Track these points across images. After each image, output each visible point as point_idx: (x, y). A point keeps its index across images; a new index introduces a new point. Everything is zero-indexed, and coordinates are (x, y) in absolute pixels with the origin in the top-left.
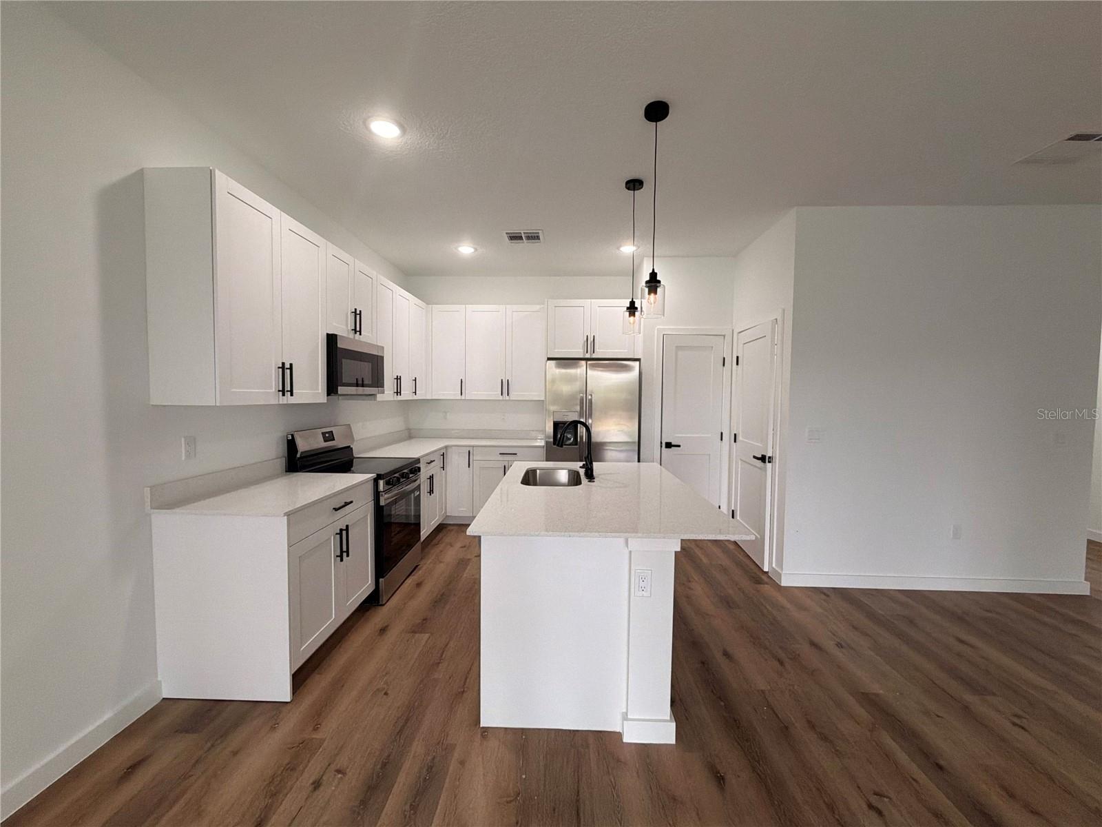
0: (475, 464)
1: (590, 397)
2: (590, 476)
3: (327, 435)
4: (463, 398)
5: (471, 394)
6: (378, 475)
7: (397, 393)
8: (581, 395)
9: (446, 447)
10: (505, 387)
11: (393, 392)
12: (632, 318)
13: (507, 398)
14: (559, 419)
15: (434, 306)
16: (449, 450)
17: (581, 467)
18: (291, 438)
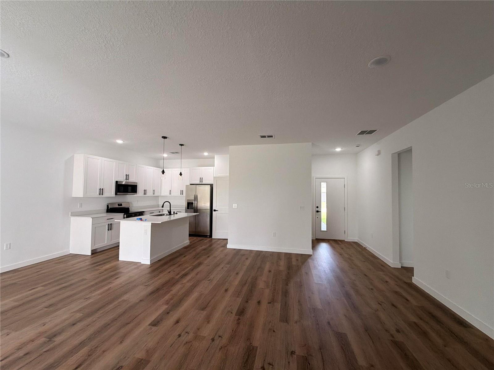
18: (108, 205)
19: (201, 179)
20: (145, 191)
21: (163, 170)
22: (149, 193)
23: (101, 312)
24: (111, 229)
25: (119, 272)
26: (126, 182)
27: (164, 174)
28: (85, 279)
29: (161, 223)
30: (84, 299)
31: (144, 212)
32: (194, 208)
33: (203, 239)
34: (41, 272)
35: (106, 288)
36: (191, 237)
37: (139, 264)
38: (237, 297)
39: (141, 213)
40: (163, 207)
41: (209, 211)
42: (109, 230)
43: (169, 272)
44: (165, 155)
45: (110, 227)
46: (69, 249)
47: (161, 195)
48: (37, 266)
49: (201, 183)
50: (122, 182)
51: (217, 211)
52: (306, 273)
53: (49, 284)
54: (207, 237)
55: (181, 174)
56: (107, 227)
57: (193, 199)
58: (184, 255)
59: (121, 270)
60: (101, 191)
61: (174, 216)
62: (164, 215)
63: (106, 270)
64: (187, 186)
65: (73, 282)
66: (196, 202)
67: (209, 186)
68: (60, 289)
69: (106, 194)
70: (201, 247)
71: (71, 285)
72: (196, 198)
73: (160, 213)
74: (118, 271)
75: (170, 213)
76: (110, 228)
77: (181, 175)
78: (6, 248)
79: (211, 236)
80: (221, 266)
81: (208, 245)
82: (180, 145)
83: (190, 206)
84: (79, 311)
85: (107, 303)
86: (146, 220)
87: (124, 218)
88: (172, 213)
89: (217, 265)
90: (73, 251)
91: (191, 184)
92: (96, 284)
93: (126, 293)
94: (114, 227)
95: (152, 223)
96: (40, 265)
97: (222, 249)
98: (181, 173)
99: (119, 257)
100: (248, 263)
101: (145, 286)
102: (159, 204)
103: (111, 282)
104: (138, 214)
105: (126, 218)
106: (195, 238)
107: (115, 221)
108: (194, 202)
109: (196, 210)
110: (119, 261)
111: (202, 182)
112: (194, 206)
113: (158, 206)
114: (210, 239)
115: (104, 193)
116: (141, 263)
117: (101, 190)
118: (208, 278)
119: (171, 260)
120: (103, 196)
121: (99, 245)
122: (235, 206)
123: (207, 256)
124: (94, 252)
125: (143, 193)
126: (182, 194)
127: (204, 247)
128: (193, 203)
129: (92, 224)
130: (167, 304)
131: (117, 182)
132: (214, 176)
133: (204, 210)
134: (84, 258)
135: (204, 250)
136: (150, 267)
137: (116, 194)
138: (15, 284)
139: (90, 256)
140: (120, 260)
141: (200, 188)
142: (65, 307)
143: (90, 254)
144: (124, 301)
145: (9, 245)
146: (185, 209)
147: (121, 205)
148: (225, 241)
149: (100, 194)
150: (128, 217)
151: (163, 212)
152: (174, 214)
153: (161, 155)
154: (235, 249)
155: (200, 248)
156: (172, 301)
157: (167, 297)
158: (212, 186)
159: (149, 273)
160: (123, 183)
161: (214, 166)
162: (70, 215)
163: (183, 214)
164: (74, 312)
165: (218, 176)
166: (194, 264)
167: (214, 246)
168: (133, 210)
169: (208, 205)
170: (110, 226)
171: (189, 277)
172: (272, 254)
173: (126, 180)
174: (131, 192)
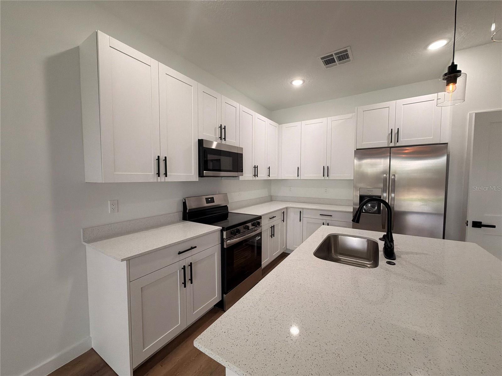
0: (304, 220)
1: (393, 177)
2: (390, 253)
3: (209, 200)
4: (299, 178)
5: (304, 176)
6: (223, 228)
7: (255, 175)
8: (385, 175)
9: (287, 208)
10: (326, 171)
11: (252, 175)
13: (327, 178)
14: (364, 193)
15: (283, 125)
16: (289, 211)
17: (380, 239)
18: (184, 201)
19: (395, 135)
20: (256, 168)
22: (262, 175)
24: (191, 280)
26: (219, 144)
31: (260, 218)
42: (185, 283)
45: (189, 274)
49: (392, 145)
50: (211, 142)
57: (382, 184)
60: (162, 166)
66: (392, 196)
69: (175, 175)
72: (390, 183)
76: (188, 277)
102: (272, 195)
105: (227, 239)
108: (384, 195)
111: (398, 141)
113: (271, 199)
115: (170, 171)
117: (162, 163)
120: (168, 179)
125: (252, 173)
126: (328, 176)
129: (129, 281)
131: (200, 141)
137: (201, 175)
147: (212, 200)
149: (159, 174)
160: (214, 147)
170: (188, 269)
173: (221, 139)
174: (231, 169)
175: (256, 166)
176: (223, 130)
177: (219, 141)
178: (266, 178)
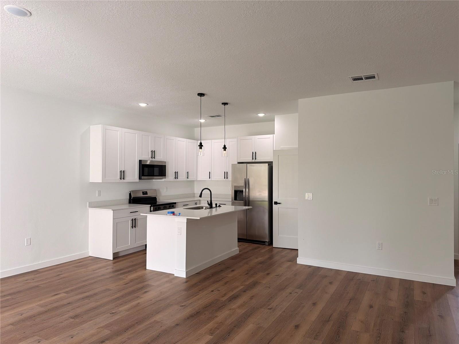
1: (248, 180)
4: (211, 180)
5: (213, 178)
6: (151, 205)
7: (175, 178)
9: (200, 201)
10: (226, 175)
12: (225, 151)
14: (236, 189)
18: (130, 193)
19: (254, 155)
20: (176, 173)
21: (201, 143)
22: (182, 177)
23: (131, 332)
24: (135, 227)
25: (148, 284)
26: (151, 161)
27: (201, 149)
28: (109, 290)
29: (199, 218)
30: (111, 314)
31: (175, 203)
32: (244, 200)
33: (259, 247)
34: (61, 276)
35: (134, 303)
36: (241, 243)
37: (171, 277)
38: (315, 339)
39: (171, 206)
40: (201, 196)
41: (266, 205)
42: (132, 227)
43: (212, 291)
44: (202, 121)
45: (134, 223)
46: (88, 250)
47: (197, 179)
48: (58, 268)
49: (254, 161)
50: (146, 161)
51: (280, 203)
52: (441, 317)
53: (72, 290)
54: (265, 245)
55: (225, 148)
56: (130, 222)
57: (243, 184)
58: (231, 269)
59: (149, 283)
60: (123, 175)
61: (216, 210)
62: (202, 208)
63: (132, 281)
64: (233, 165)
65: (96, 291)
66: (247, 190)
67: (267, 164)
68: (83, 298)
69: (128, 178)
70: (257, 258)
71: (95, 294)
72: (247, 183)
73: (197, 206)
74: (146, 283)
75: (211, 205)
76: (134, 225)
77: (225, 150)
78: (27, 244)
79: (271, 243)
80: (288, 291)
81: (267, 256)
82: (223, 104)
83: (238, 195)
84: (106, 327)
85: (137, 321)
86: (180, 214)
87: (151, 211)
88: (214, 206)
89: (281, 288)
90: (92, 253)
91: (239, 163)
92: (122, 296)
93: (158, 312)
94: (139, 223)
95: (187, 219)
96: (60, 267)
97: (289, 263)
98: (225, 146)
99: (146, 265)
100: (332, 289)
101: (181, 306)
102: (195, 192)
103: (138, 297)
104: (168, 206)
105: (153, 211)
106: (246, 245)
107: (141, 214)
108: (244, 190)
109: (247, 202)
110: (147, 270)
111: (256, 159)
112: (244, 196)
113: (193, 195)
114: (270, 247)
115: (126, 178)
116: (174, 275)
117: (122, 173)
118: (269, 305)
119: (213, 275)
120: (125, 181)
121: (122, 248)
122: (308, 196)
123: (267, 272)
124: (116, 256)
125: (174, 177)
126: (227, 178)
127: (260, 259)
128: (242, 191)
129: (113, 219)
130: (211, 334)
131: (140, 161)
132: (274, 149)
133: (260, 202)
134: (106, 263)
135: (261, 263)
136: (186, 282)
137: (140, 178)
138: (37, 286)
139: (112, 262)
140: (147, 268)
141: (252, 167)
142: (91, 320)
143: (112, 259)
144: (156, 322)
145: (29, 240)
146: (231, 200)
147: (146, 193)
148: (294, 253)
149: (121, 179)
150: (155, 210)
151: (200, 204)
152: (216, 207)
153: (196, 120)
154: (310, 267)
155: (255, 261)
156: (218, 331)
157: (211, 325)
158: (270, 165)
159: (185, 290)
160: (148, 163)
161: (274, 134)
162: (88, 207)
163: (228, 208)
164: (101, 327)
165: (280, 149)
166: (247, 283)
167: (276, 258)
168: (162, 200)
169: (265, 194)
170: (134, 221)
171: (239, 302)
172: (376, 279)
173: (152, 158)
174: (158, 175)
175: (176, 172)
176: (153, 153)
177: (151, 159)
178: (186, 179)
